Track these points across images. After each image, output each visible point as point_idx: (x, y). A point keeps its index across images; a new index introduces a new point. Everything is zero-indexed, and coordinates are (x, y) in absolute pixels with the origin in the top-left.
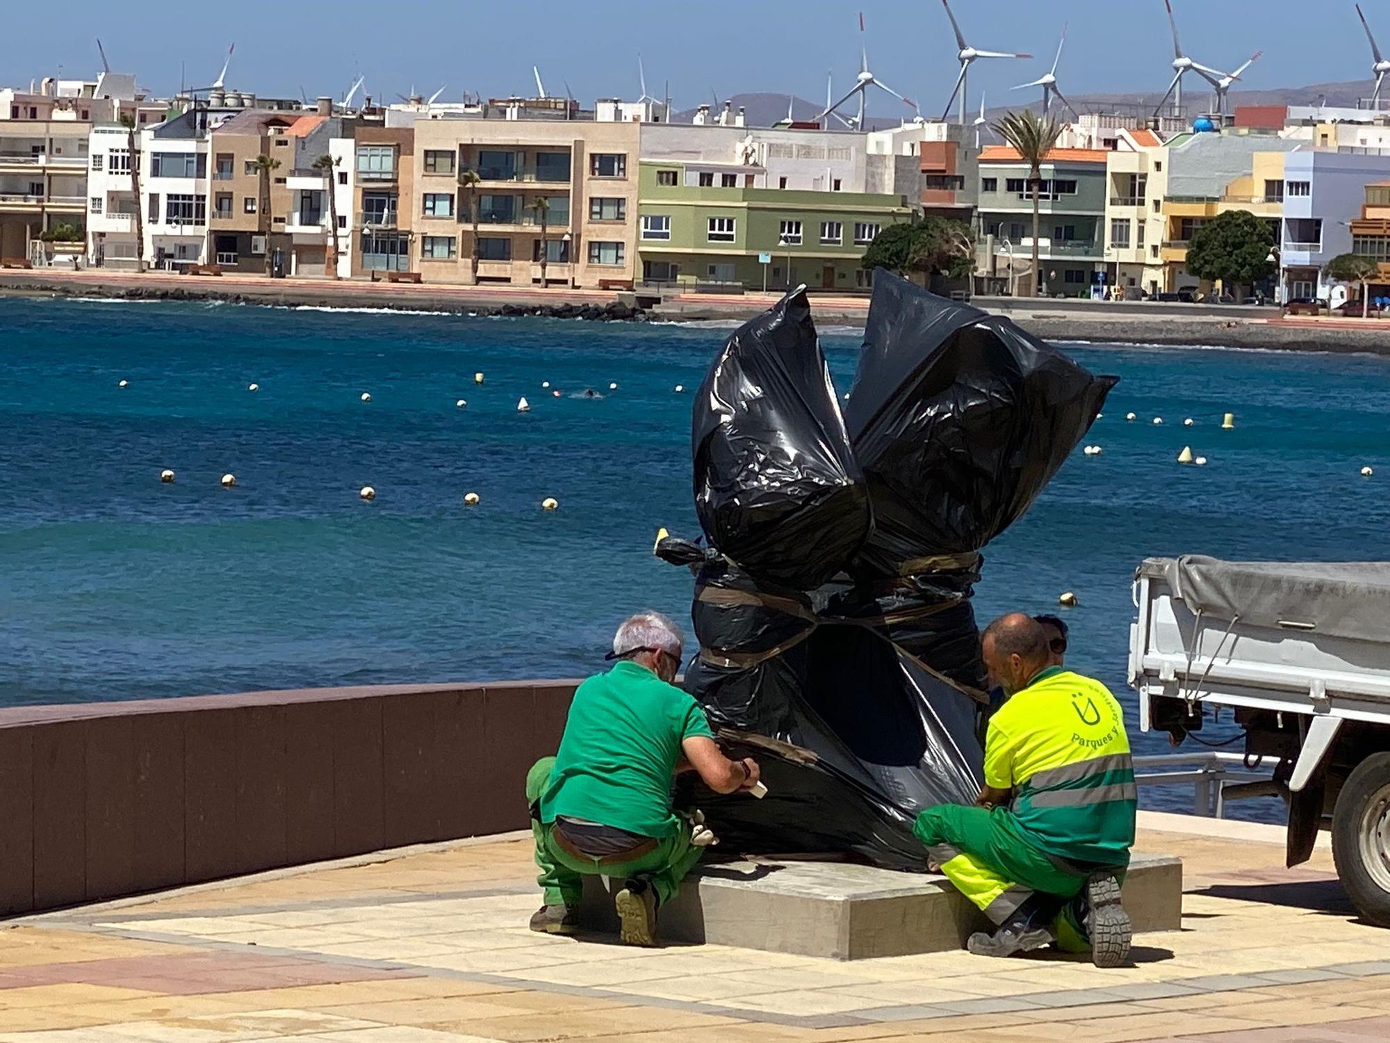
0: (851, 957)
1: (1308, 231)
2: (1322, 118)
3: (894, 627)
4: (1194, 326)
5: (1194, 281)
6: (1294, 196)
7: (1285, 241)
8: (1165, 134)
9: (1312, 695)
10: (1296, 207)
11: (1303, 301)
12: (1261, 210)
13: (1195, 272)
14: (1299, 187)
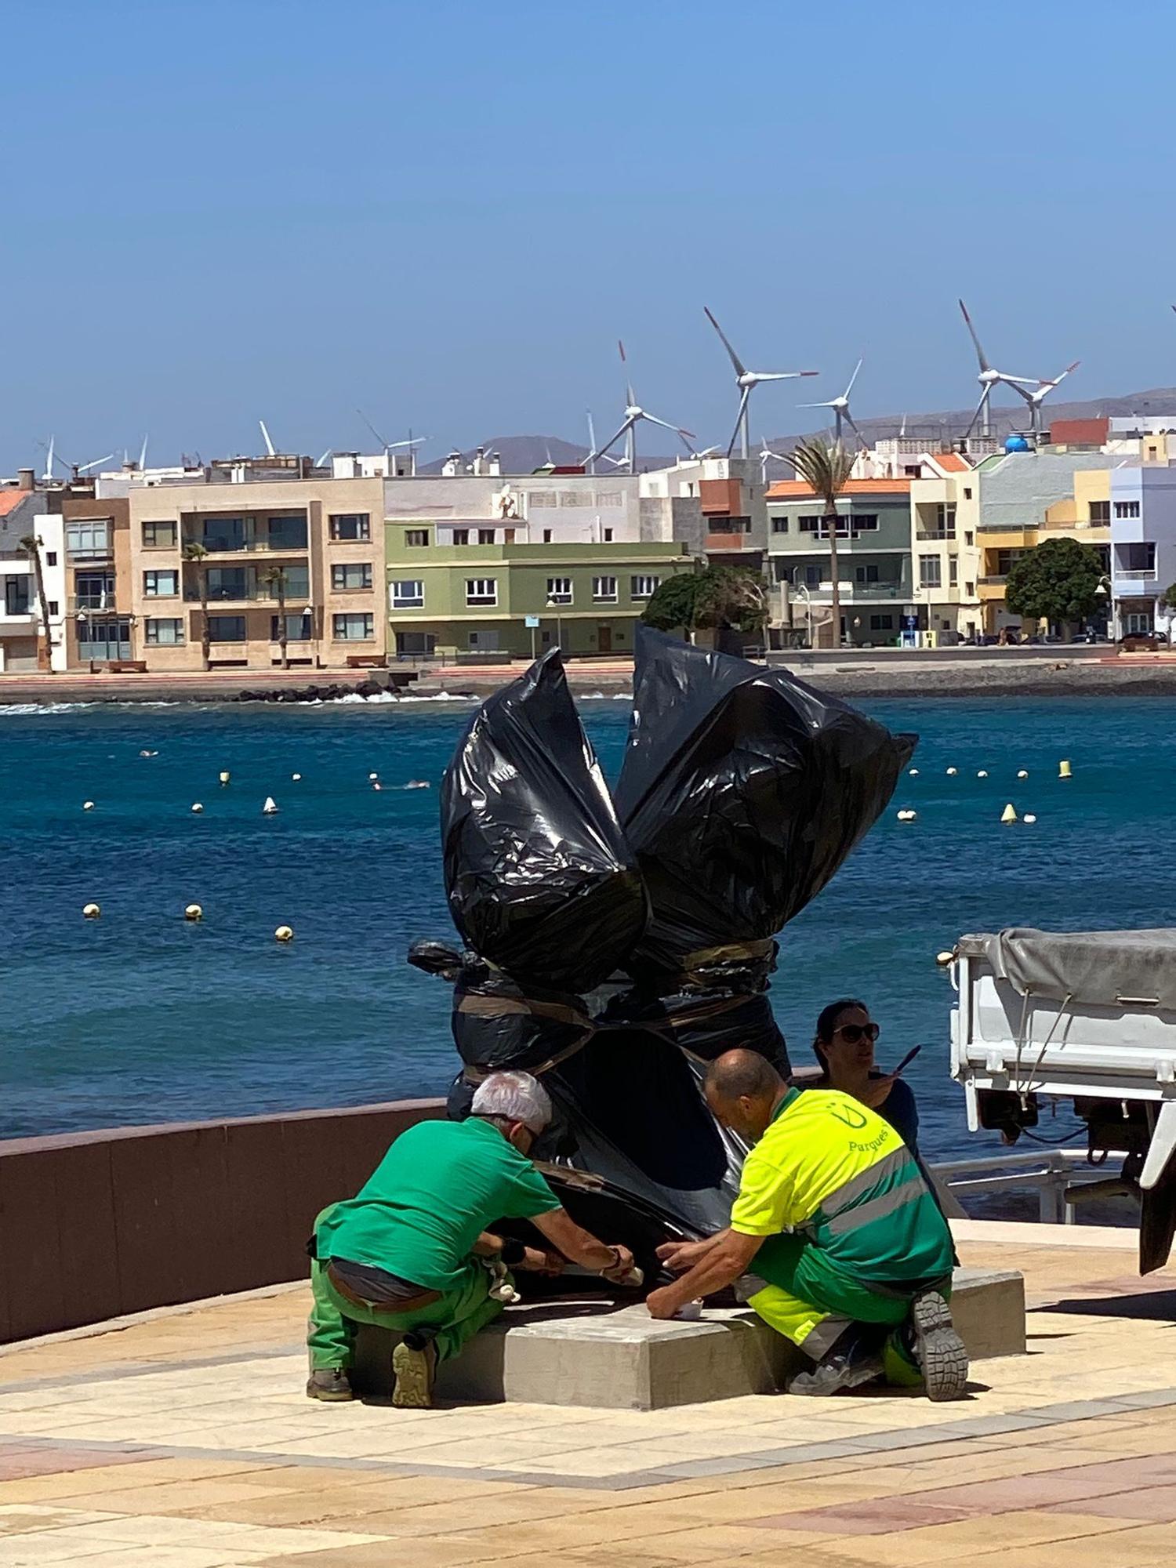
0: (653, 1407)
1: (1140, 557)
2: (1148, 429)
3: (682, 1029)
4: (1019, 670)
5: (1017, 620)
6: (1122, 519)
7: (1117, 568)
8: (973, 457)
9: (1159, 1078)
10: (1125, 531)
11: (1140, 636)
12: (1086, 536)
13: (1016, 610)
14: (1127, 508)
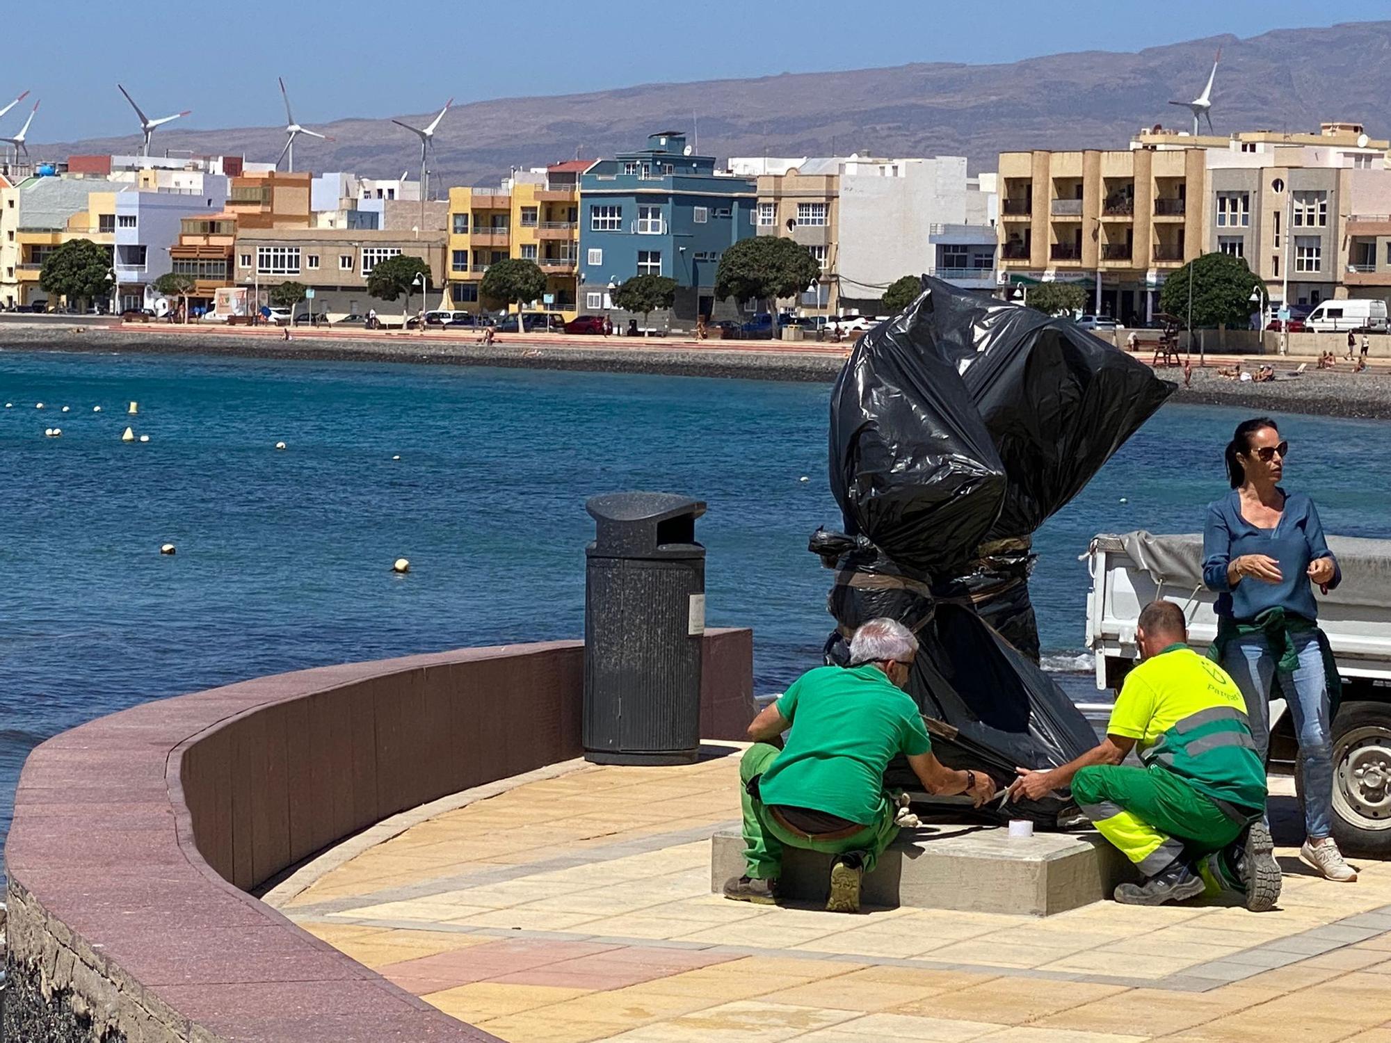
1: (136, 255)
2: (141, 165)
4: (50, 332)
5: (44, 296)
6: (124, 228)
7: (118, 263)
8: (13, 178)
10: (125, 236)
11: (133, 311)
12: (99, 239)
13: (47, 288)
14: (127, 220)
